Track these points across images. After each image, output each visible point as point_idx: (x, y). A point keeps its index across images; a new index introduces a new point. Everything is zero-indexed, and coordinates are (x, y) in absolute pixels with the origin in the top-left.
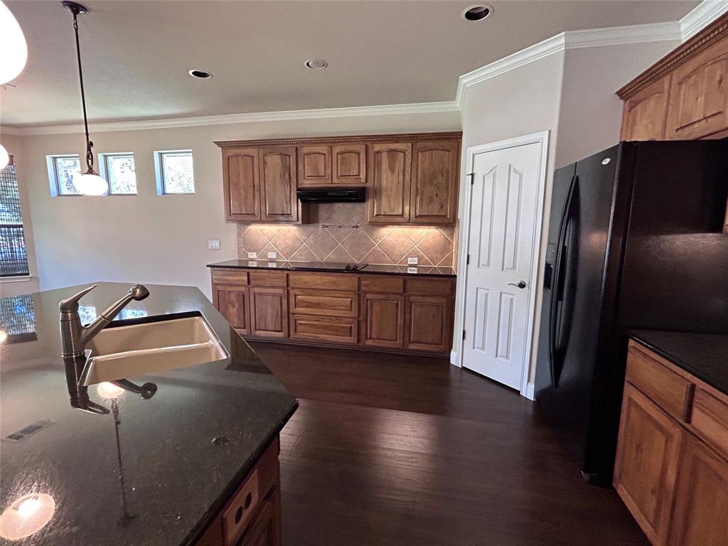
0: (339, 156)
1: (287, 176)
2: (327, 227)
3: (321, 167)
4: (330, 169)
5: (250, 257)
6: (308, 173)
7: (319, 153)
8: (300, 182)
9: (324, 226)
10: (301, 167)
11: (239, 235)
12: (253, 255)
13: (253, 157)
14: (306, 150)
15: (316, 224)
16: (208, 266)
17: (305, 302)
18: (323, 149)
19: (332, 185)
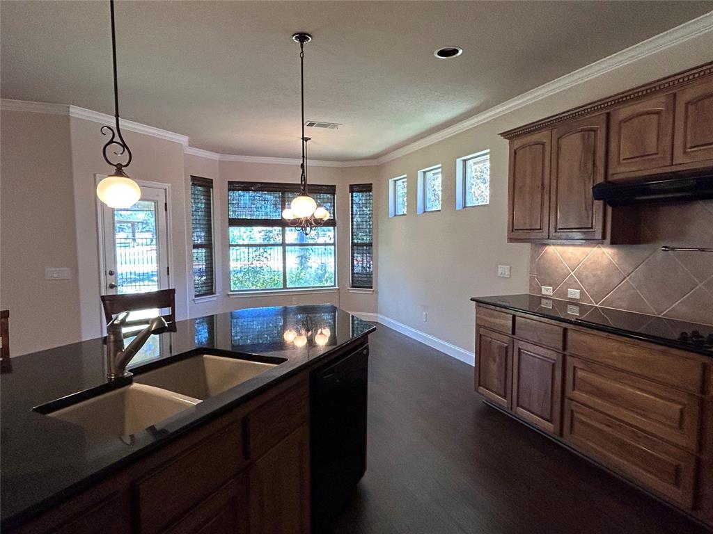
0: (691, 108)
1: (590, 165)
2: (673, 249)
3: (652, 138)
4: (669, 138)
5: (544, 292)
6: (626, 153)
7: (648, 113)
8: (611, 171)
9: (666, 249)
10: (613, 146)
11: (533, 259)
12: (547, 291)
13: (543, 144)
14: (624, 112)
15: (650, 245)
16: (472, 300)
17: (591, 384)
18: (657, 103)
19: (674, 169)
